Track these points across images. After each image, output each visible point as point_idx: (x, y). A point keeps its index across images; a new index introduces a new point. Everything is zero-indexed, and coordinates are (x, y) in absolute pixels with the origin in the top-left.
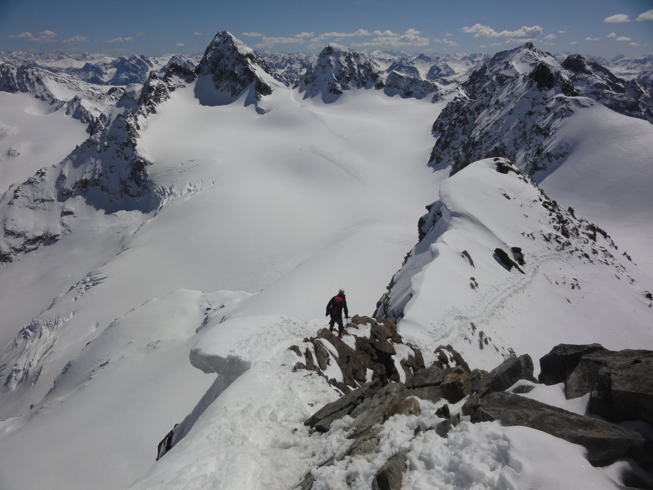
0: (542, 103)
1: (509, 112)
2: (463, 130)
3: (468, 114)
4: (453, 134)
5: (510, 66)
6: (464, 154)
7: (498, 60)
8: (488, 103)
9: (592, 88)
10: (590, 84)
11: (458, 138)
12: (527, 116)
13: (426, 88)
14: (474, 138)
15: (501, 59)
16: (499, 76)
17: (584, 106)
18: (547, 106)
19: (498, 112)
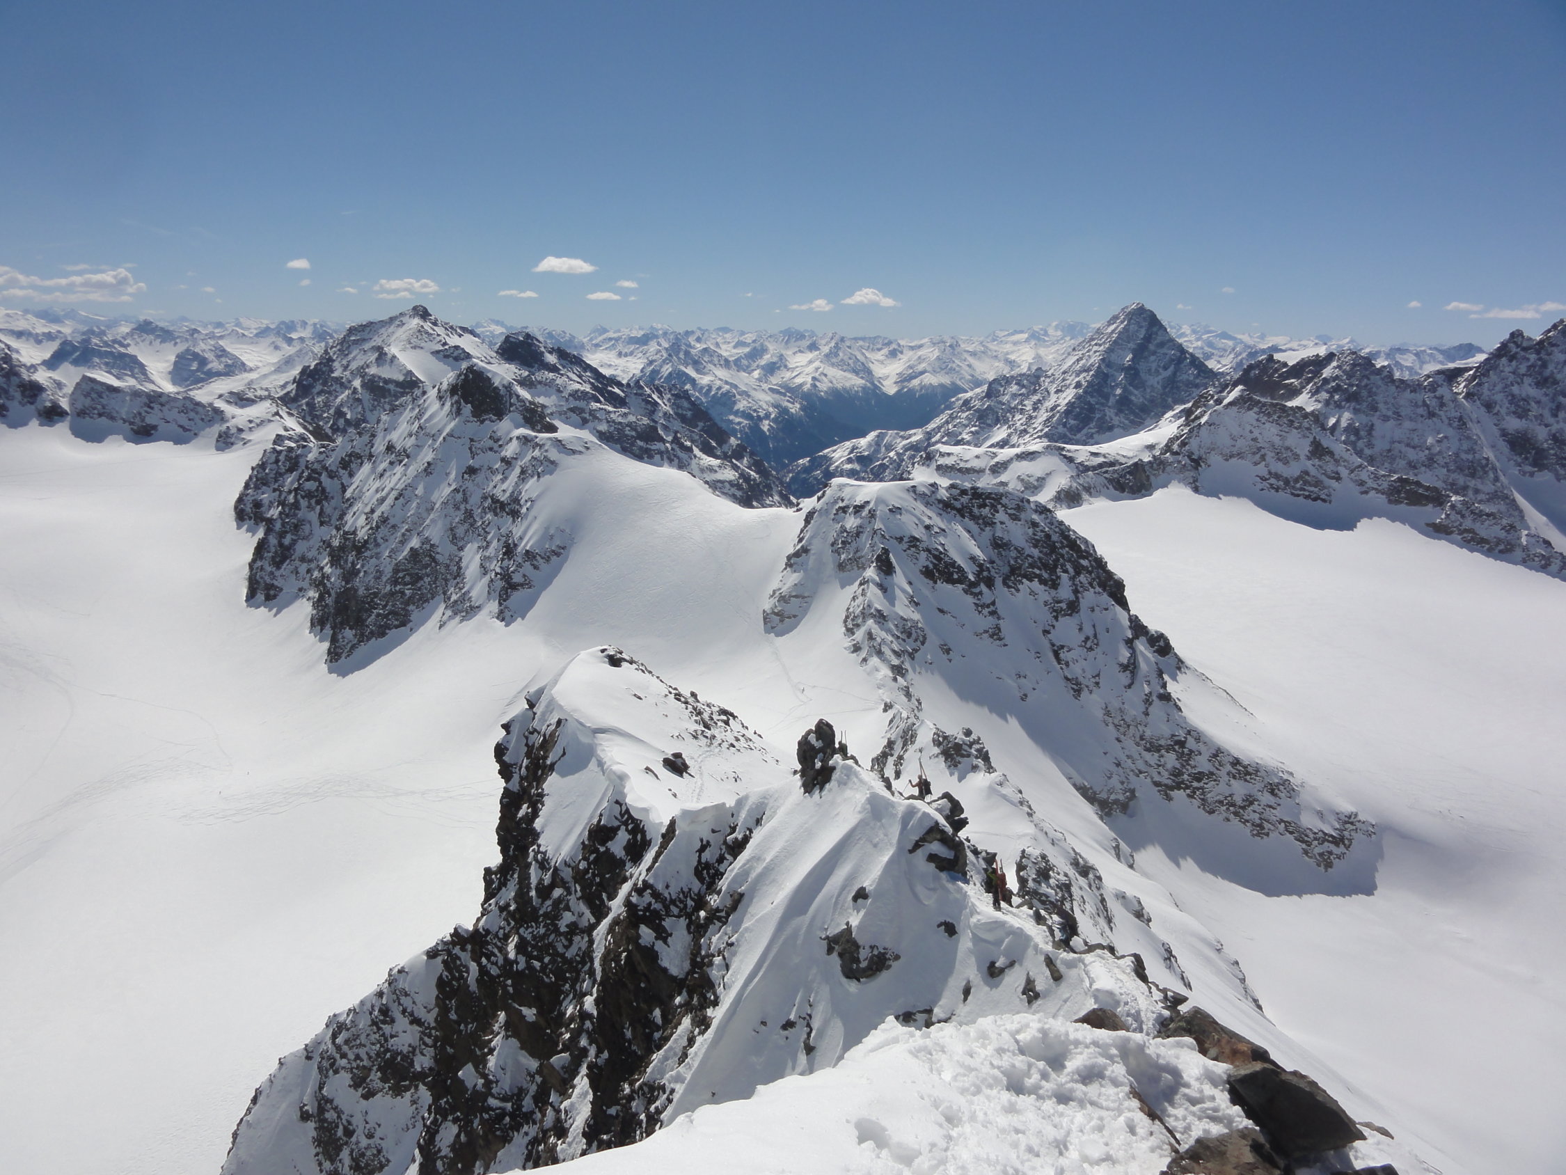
0: (491, 449)
1: (425, 470)
2: (321, 514)
3: (324, 478)
4: (296, 527)
5: (389, 356)
6: (339, 571)
7: (356, 342)
8: (367, 449)
9: (567, 400)
10: (562, 392)
11: (311, 534)
12: (466, 476)
13: (192, 415)
14: (354, 533)
15: (364, 340)
16: (369, 380)
17: (574, 452)
18: (503, 454)
19: (399, 469)
